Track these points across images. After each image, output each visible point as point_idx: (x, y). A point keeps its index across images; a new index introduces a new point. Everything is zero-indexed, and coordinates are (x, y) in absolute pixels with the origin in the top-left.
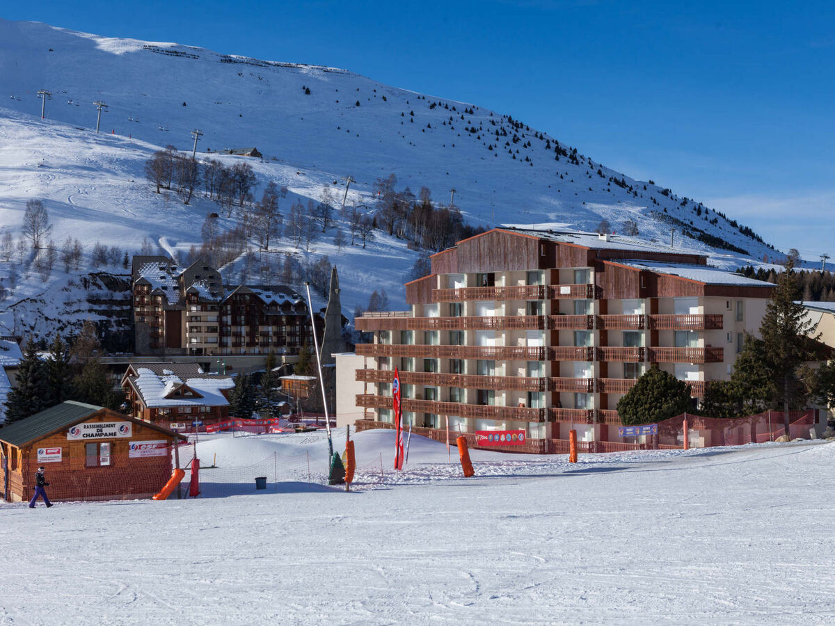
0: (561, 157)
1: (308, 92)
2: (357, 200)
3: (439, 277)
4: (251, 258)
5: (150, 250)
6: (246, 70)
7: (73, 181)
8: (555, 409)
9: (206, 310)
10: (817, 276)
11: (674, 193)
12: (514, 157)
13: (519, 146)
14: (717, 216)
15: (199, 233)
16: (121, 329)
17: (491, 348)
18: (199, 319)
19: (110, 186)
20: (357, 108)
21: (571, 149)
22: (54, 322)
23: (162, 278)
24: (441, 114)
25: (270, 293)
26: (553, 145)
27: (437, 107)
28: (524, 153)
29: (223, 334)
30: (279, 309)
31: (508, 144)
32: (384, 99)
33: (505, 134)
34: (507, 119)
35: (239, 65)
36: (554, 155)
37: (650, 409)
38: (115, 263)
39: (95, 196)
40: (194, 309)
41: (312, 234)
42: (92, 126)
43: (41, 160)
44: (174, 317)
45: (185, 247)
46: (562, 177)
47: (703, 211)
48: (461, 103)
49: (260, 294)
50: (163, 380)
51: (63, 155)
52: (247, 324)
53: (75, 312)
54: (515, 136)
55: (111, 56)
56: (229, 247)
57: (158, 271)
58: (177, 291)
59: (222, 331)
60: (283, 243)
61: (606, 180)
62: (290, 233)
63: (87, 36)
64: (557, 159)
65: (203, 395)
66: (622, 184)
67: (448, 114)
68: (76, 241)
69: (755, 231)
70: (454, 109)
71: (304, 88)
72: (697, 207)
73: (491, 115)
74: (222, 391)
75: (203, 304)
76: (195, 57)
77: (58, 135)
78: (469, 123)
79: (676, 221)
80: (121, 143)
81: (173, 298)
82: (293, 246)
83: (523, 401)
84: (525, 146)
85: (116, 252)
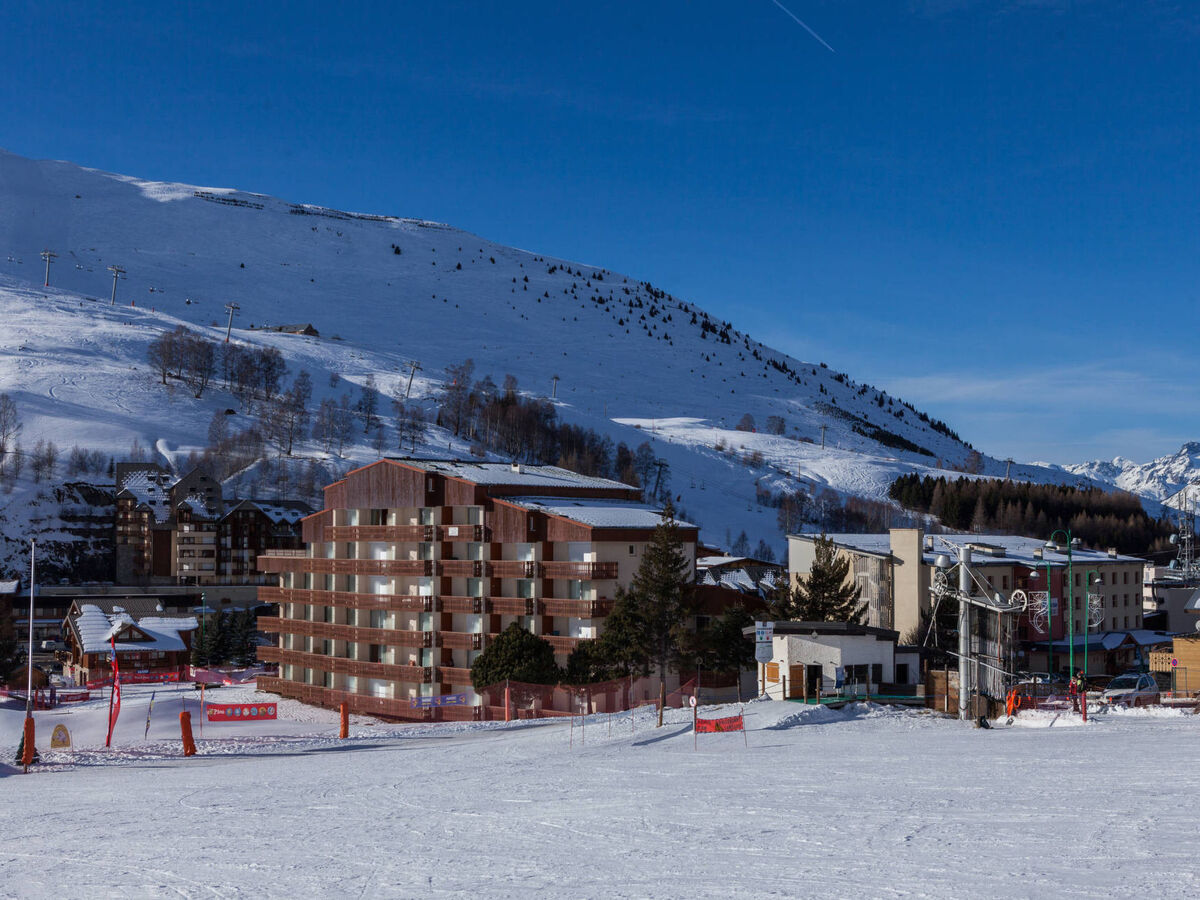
0: (709, 334)
1: (398, 251)
2: (425, 391)
3: (334, 512)
4: (266, 466)
5: (142, 455)
6: (322, 224)
7: (59, 368)
8: (444, 669)
9: (201, 530)
10: (995, 486)
11: (851, 379)
12: (650, 335)
13: (656, 320)
14: (904, 407)
15: (206, 434)
16: (100, 552)
17: (383, 596)
18: (192, 540)
19: (104, 375)
20: (458, 271)
21: (724, 324)
22: (16, 544)
23: (150, 490)
24: (563, 280)
25: (280, 510)
26: (700, 319)
27: (558, 271)
28: (663, 328)
29: (220, 560)
30: (290, 530)
31: (643, 318)
32: (493, 260)
33: (641, 305)
34: (644, 287)
35: (315, 217)
36: (701, 331)
37: (501, 672)
38: (98, 470)
39: (83, 387)
40: (186, 528)
41: (347, 437)
42: (106, 294)
43: (22, 342)
44: (162, 538)
45: (185, 451)
46: (708, 359)
47: (886, 400)
48: (588, 266)
49: (268, 510)
50: (111, 619)
51: (54, 336)
52: (250, 547)
53: (43, 531)
54: (653, 307)
55: (154, 204)
56: (242, 451)
57: (146, 481)
58: (168, 507)
59: (219, 555)
60: (312, 446)
61: (763, 364)
62: (322, 434)
63: (126, 179)
64: (704, 336)
65: (155, 638)
66: (783, 368)
67: (570, 280)
68: (50, 444)
69: (950, 426)
70: (579, 274)
71: (393, 247)
72: (879, 397)
73: (625, 281)
74: (180, 633)
75: (198, 523)
76: (259, 207)
77: (58, 308)
78: (597, 291)
79: (846, 415)
80: (140, 317)
81: (162, 515)
82: (323, 451)
83: (413, 658)
84: (664, 320)
85: (98, 457)
